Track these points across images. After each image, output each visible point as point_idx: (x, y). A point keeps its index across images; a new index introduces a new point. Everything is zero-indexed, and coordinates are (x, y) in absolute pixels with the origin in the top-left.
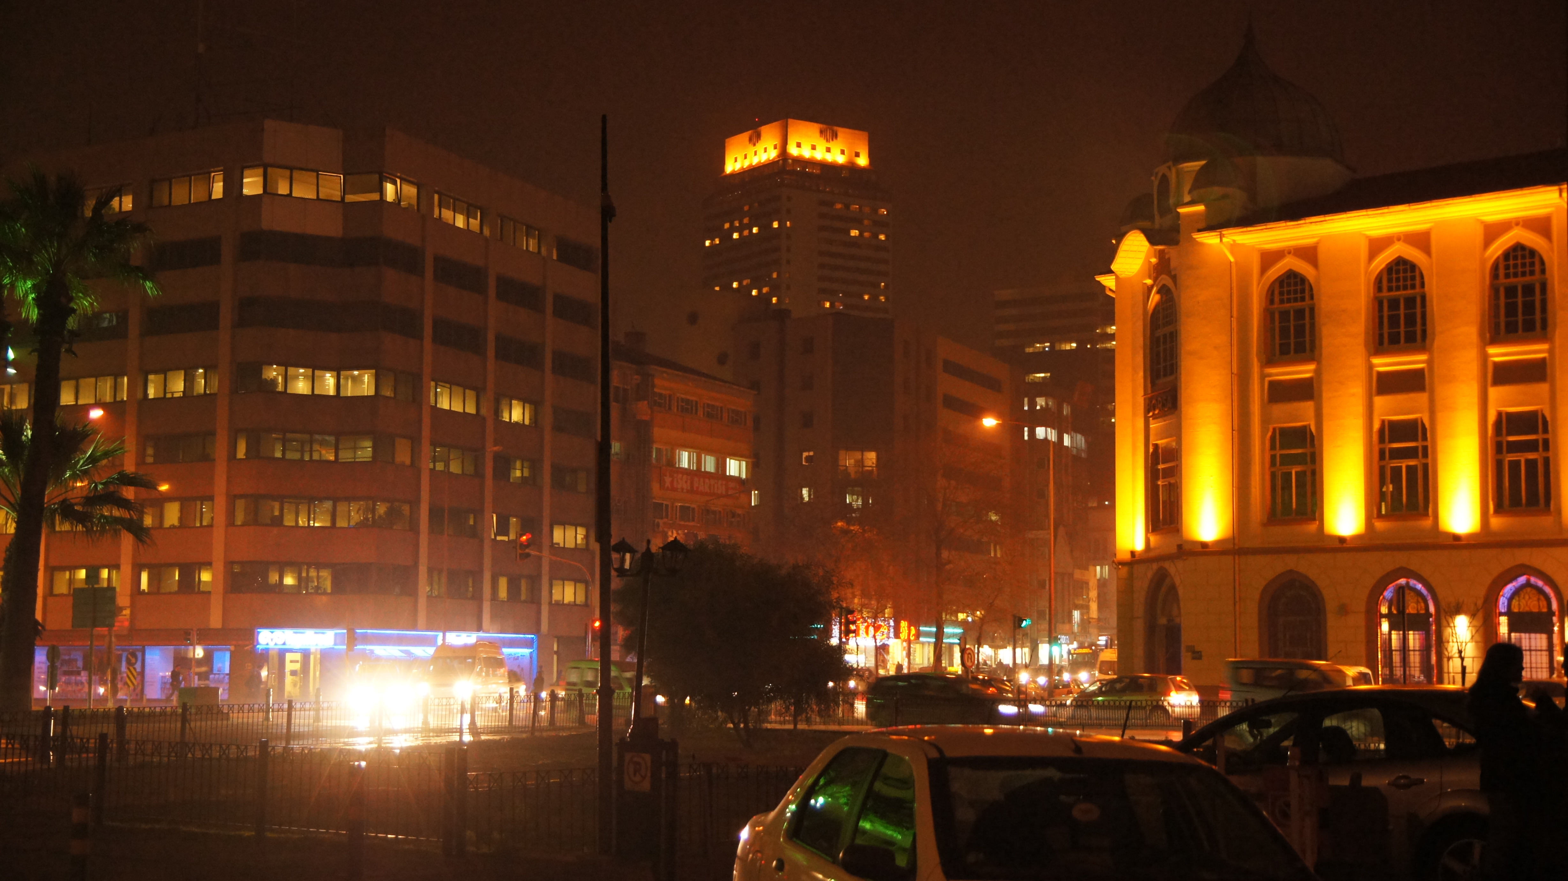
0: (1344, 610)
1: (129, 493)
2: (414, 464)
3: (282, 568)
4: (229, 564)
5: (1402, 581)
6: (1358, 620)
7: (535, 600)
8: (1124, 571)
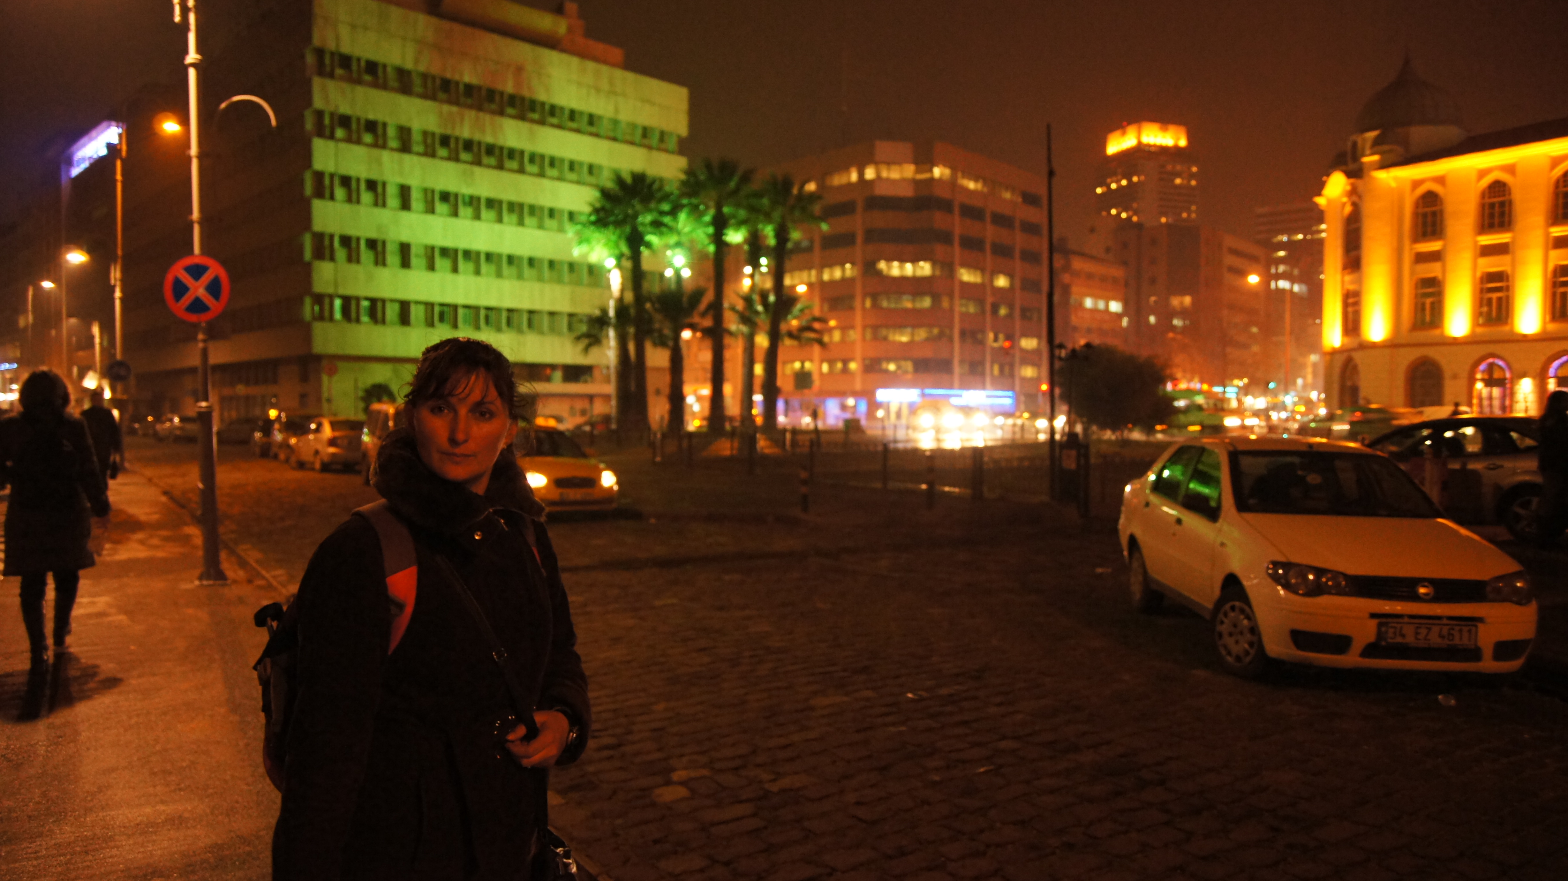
0: (1455, 377)
1: (817, 325)
2: (951, 310)
3: (889, 360)
4: (864, 359)
5: (1491, 360)
6: (1463, 382)
7: (1012, 375)
8: (1328, 358)
